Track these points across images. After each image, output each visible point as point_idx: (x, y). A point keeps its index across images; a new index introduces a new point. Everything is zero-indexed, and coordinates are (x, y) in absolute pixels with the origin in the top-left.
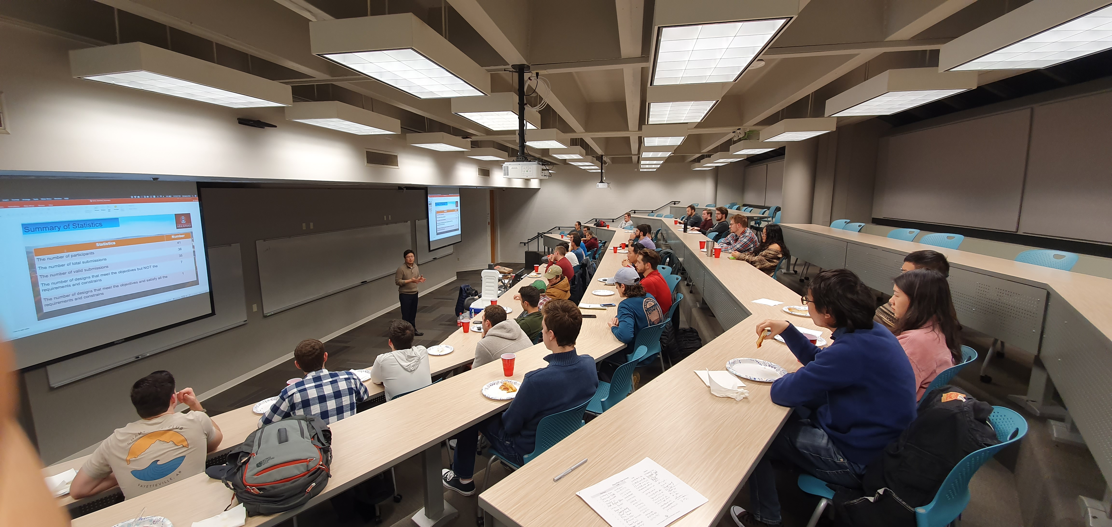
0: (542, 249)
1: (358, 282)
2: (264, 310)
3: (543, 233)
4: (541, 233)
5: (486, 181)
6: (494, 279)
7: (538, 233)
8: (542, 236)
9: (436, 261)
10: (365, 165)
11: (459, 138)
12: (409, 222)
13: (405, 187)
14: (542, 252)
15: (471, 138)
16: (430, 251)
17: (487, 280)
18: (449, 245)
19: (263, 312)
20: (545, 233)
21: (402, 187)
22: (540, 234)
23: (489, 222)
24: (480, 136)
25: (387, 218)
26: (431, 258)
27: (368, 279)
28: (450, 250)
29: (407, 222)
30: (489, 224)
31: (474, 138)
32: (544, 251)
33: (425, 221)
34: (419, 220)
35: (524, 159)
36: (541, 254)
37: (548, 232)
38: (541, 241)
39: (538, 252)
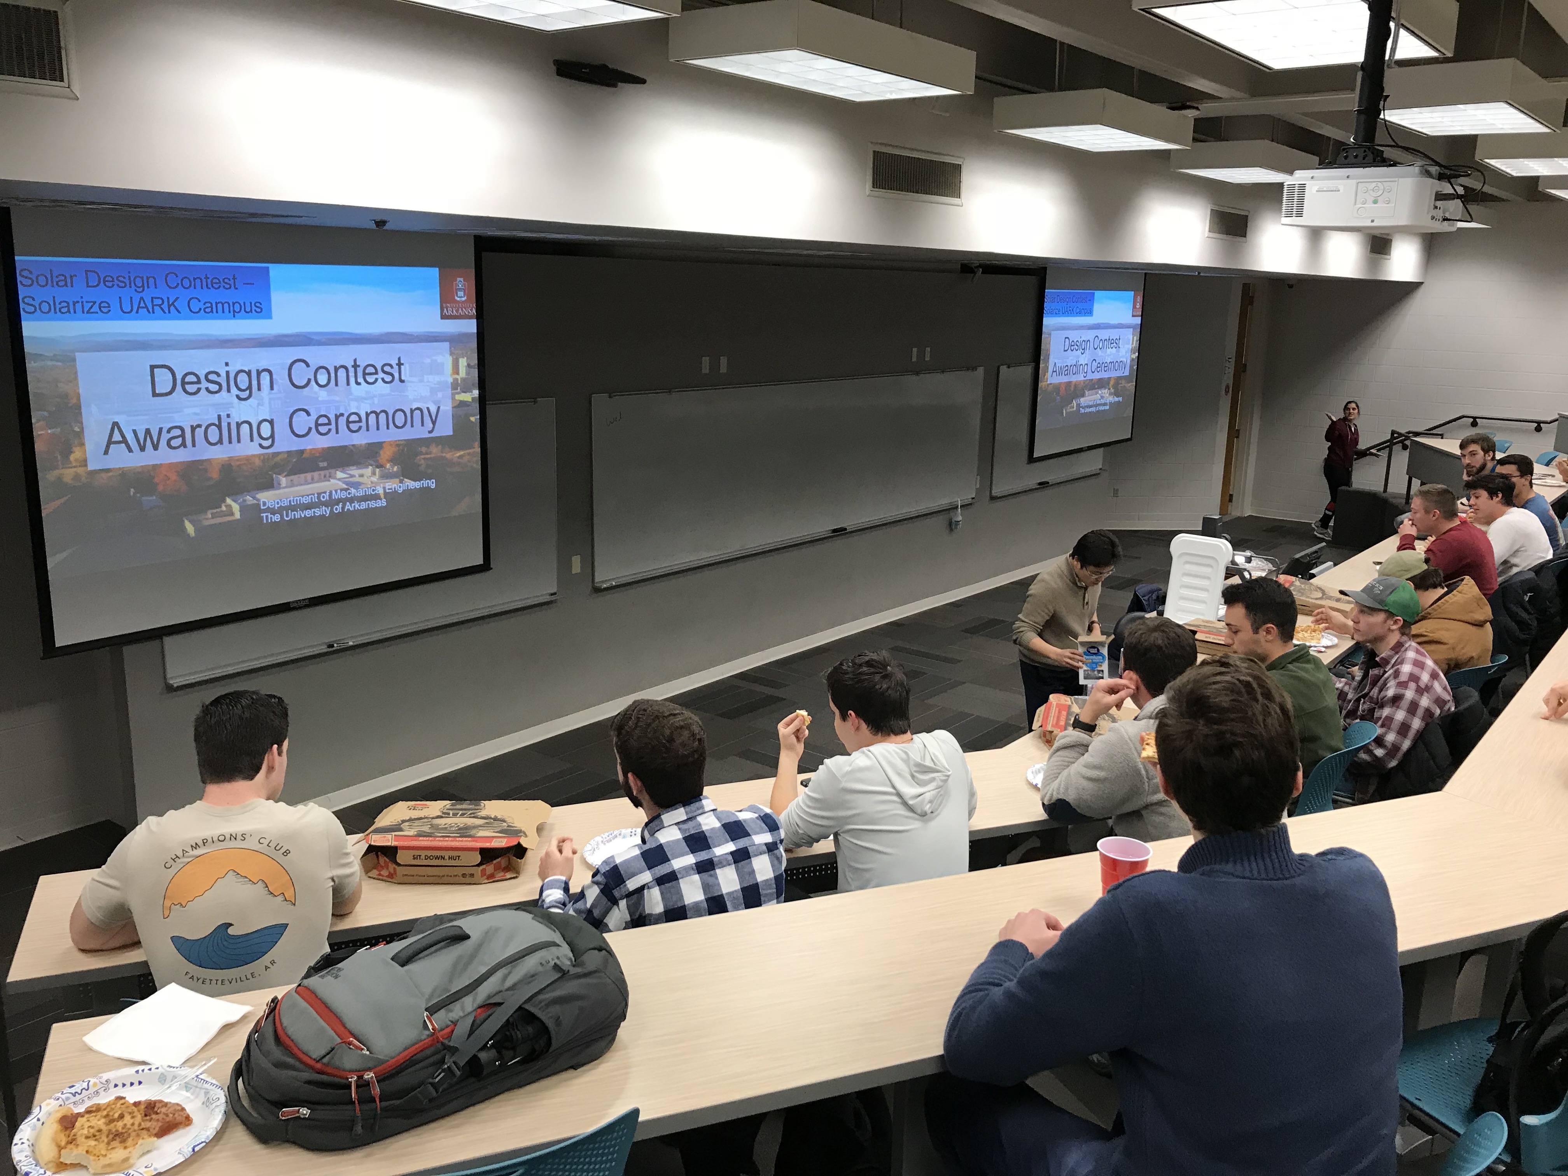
0: (1398, 486)
1: (823, 527)
2: (596, 574)
3: (1409, 432)
4: (1403, 431)
5: (1233, 251)
6: (1211, 566)
7: (1393, 432)
8: (1408, 443)
9: (1048, 492)
10: (867, 193)
11: (1159, 111)
12: (981, 370)
13: (980, 266)
14: (1397, 496)
15: (1197, 108)
16: (1031, 459)
17: (1188, 566)
18: (1090, 448)
19: (593, 579)
20: (1417, 434)
21: (973, 266)
22: (1400, 435)
23: (1227, 387)
24: (1227, 100)
25: (921, 354)
26: (1032, 483)
27: (849, 523)
28: (1093, 462)
29: (974, 369)
30: (1227, 392)
31: (1207, 109)
32: (1405, 492)
33: (1028, 370)
34: (1009, 367)
35: (1370, 157)
36: (1394, 501)
37: (1429, 433)
38: (1401, 459)
39: (1384, 495)
